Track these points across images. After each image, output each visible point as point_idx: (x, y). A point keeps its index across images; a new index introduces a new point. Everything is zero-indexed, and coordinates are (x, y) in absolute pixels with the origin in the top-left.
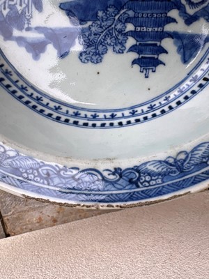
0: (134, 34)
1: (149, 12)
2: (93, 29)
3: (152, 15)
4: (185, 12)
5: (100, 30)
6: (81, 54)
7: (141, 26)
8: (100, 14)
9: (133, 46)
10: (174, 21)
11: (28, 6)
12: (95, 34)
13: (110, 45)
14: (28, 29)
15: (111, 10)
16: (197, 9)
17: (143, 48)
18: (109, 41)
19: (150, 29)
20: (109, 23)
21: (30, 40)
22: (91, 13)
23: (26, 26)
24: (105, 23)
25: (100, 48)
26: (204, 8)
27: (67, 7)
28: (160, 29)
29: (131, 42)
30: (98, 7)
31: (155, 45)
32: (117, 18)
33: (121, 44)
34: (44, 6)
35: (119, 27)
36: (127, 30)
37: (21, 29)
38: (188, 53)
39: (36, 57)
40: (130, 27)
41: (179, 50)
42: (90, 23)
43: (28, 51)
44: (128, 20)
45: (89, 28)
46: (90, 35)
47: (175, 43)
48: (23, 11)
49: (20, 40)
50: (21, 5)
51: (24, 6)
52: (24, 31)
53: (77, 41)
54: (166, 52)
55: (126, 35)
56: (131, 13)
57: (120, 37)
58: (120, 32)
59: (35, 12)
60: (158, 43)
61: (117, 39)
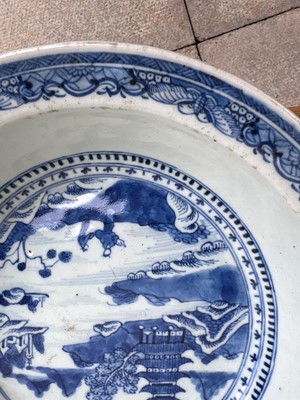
0: (145, 375)
1: (161, 353)
2: (100, 371)
3: (164, 356)
4: (202, 352)
5: (108, 371)
6: (88, 394)
7: (153, 367)
8: (107, 356)
9: (146, 386)
10: (190, 361)
11: (28, 346)
12: (103, 376)
13: (120, 385)
14: (29, 368)
15: (118, 352)
16: (214, 348)
17: (157, 388)
18: (118, 382)
19: (164, 370)
20: (118, 365)
21: (31, 379)
22: (97, 355)
23: (27, 365)
24: (113, 365)
25: (109, 388)
26: (221, 347)
27: (71, 349)
28: (174, 370)
29: (143, 382)
30: (105, 350)
31: (171, 385)
32: (126, 360)
33: (132, 384)
34: (45, 348)
35: (129, 368)
36: (138, 371)
37: (21, 366)
38: (208, 391)
39: (39, 394)
40: (141, 368)
41: (198, 388)
42: (96, 365)
43: (30, 388)
44: (139, 361)
45: (96, 370)
46: (97, 376)
47: (193, 382)
48: (23, 351)
49: (20, 378)
50: (20, 345)
51: (24, 346)
52: (25, 369)
53: (83, 381)
54: (184, 391)
55: (138, 376)
56: (141, 355)
57: (130, 378)
58: (130, 373)
59: (36, 353)
60: (174, 383)
61: (127, 379)
